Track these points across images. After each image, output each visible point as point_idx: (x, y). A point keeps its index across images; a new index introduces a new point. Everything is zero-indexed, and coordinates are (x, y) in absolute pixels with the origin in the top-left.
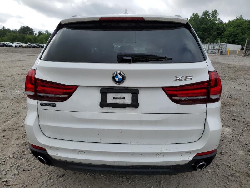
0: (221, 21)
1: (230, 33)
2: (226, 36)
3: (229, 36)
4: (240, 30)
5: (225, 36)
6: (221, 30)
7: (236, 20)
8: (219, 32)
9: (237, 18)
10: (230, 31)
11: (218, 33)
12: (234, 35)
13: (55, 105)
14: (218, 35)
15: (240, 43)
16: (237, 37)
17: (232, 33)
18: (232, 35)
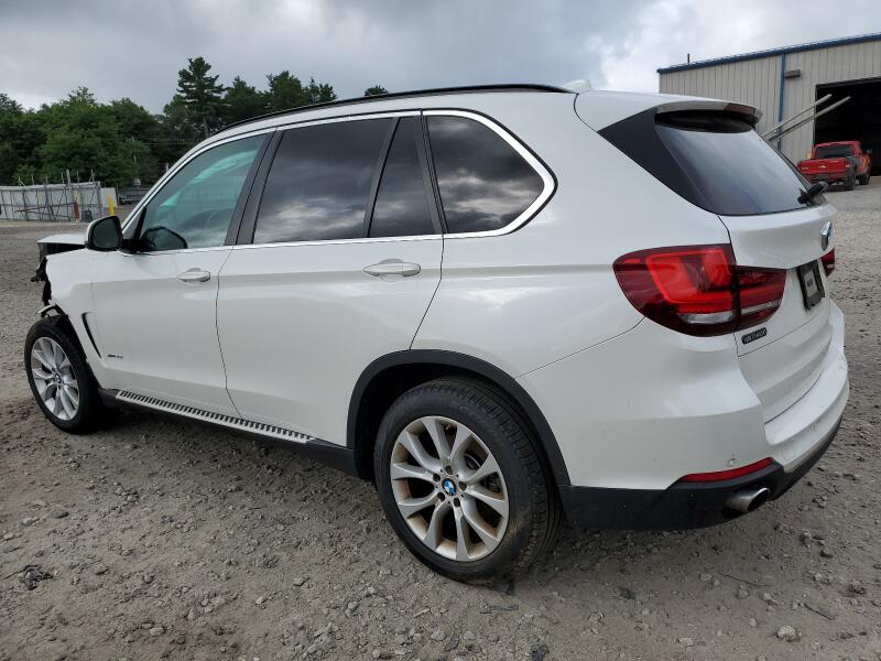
0: (14, 103)
1: (64, 149)
2: (54, 159)
3: (63, 158)
4: (99, 140)
5: (50, 157)
6: (24, 137)
7: (70, 104)
8: (20, 142)
9: (73, 98)
10: (63, 142)
11: (18, 147)
12: (80, 153)
13: (763, 333)
14: (21, 155)
15: (108, 180)
16: (93, 160)
17: (72, 147)
18: (73, 155)
